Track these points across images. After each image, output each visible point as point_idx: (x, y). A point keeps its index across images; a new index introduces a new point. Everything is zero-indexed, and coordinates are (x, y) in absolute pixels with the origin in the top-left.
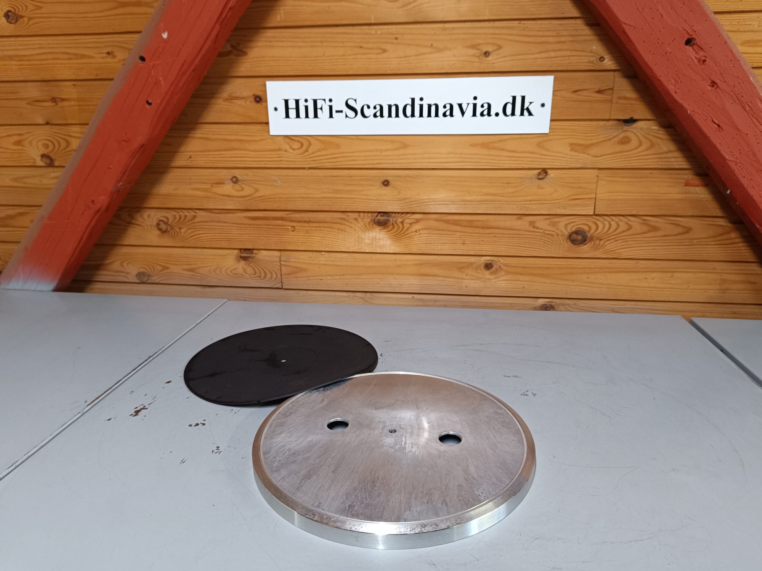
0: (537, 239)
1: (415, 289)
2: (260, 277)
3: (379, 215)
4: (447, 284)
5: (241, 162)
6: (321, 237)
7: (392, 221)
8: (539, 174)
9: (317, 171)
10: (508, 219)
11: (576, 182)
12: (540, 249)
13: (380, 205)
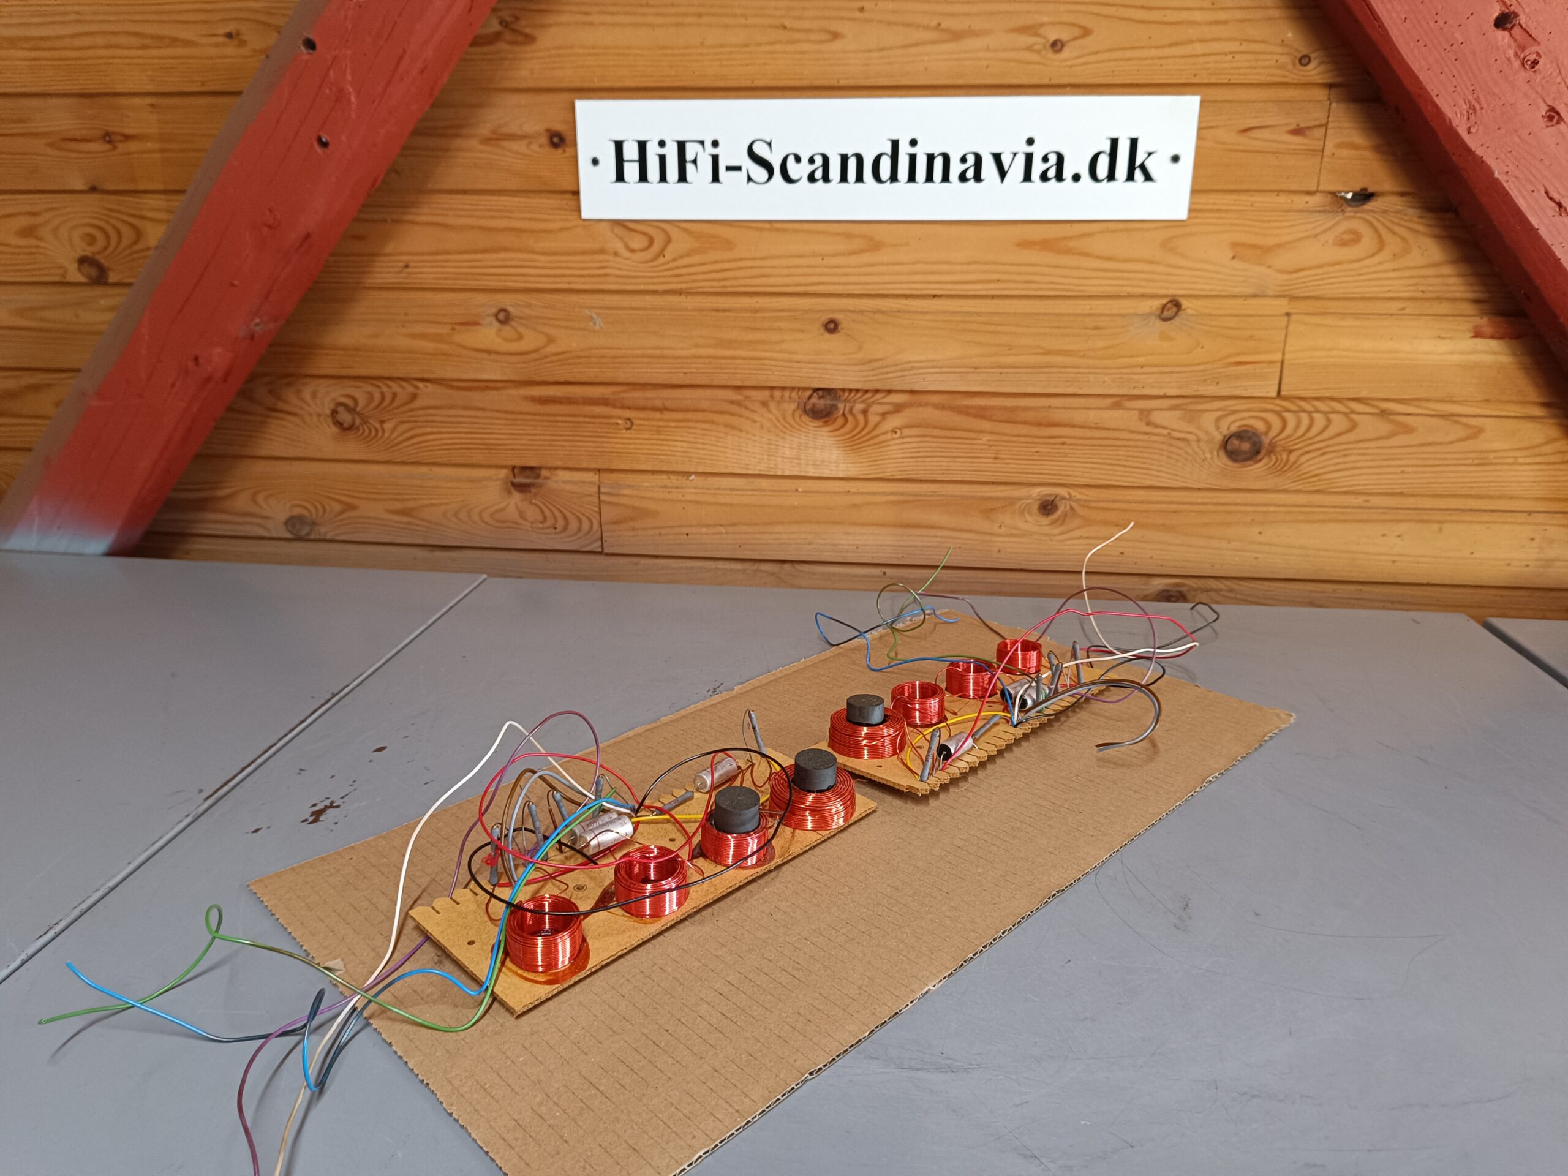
0: (1155, 448)
1: (889, 555)
2: (555, 528)
3: (815, 394)
4: (959, 546)
5: (515, 278)
6: (689, 442)
7: (843, 408)
8: (1163, 308)
9: (682, 298)
10: (1092, 407)
11: (1242, 325)
12: (1161, 471)
13: (818, 373)
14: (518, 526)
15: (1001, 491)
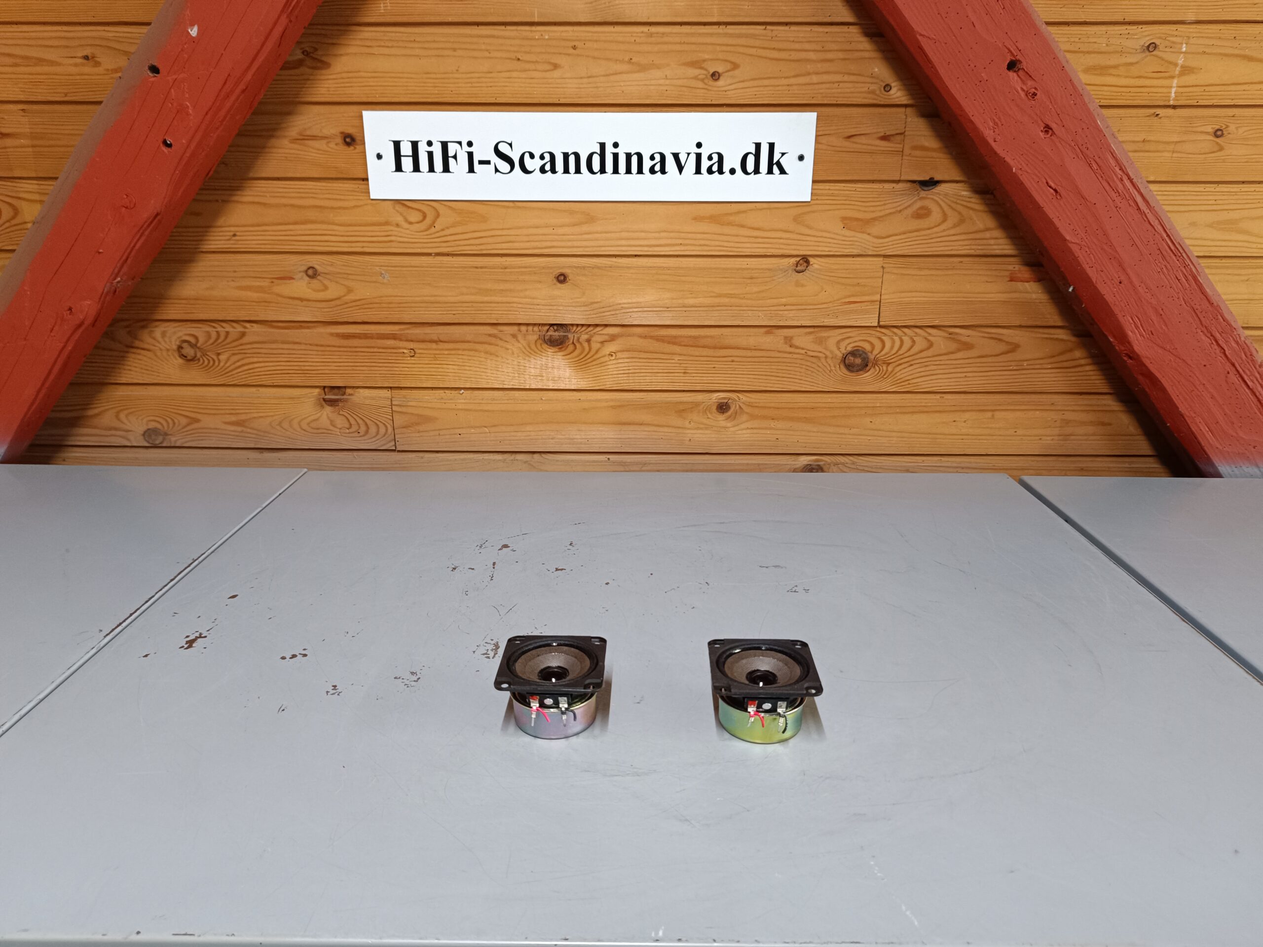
0: (796, 364)
1: (611, 445)
2: (359, 433)
3: (551, 328)
4: (661, 437)
5: (322, 244)
6: (458, 365)
7: (572, 338)
8: (797, 264)
9: (450, 258)
10: (752, 334)
11: (851, 276)
12: (801, 380)
13: (553, 313)
14: (329, 432)
15: (689, 397)
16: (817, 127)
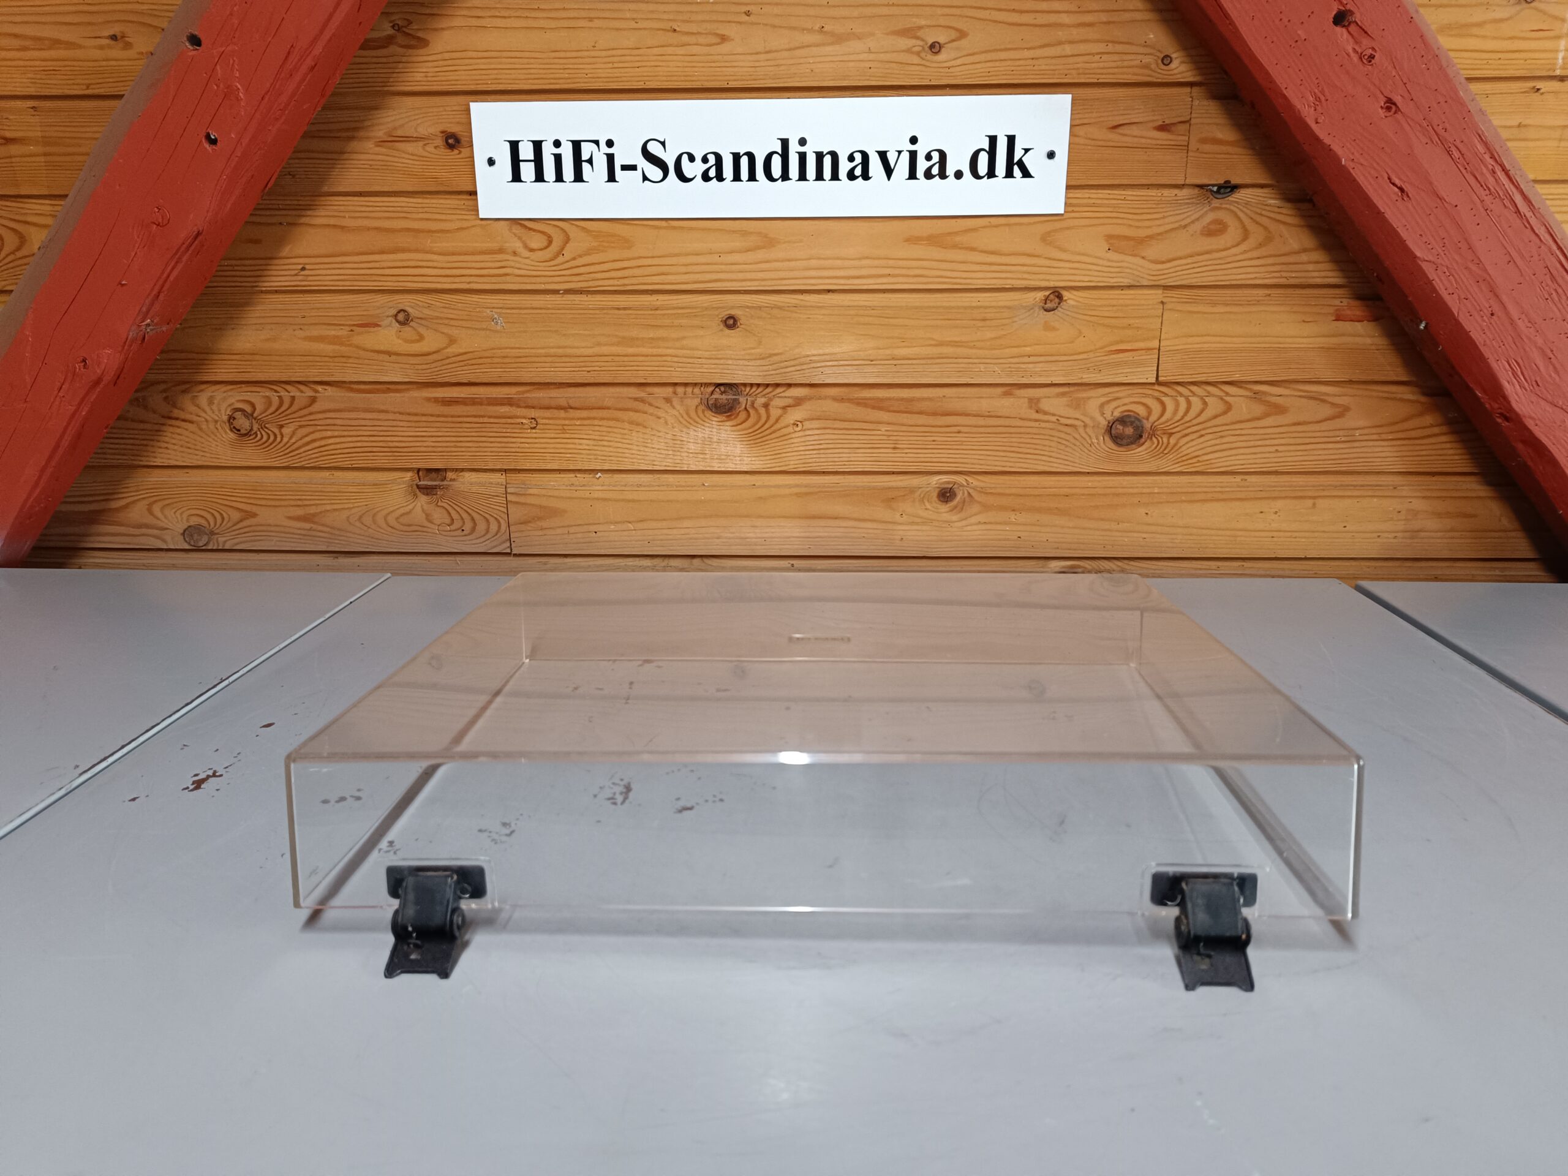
0: (1043, 435)
1: (795, 547)
2: (463, 530)
3: (717, 390)
4: (863, 535)
5: (416, 279)
6: (594, 440)
7: (745, 402)
8: (1046, 299)
9: (583, 297)
10: (984, 396)
11: (1121, 315)
12: (1051, 457)
13: (719, 369)
14: (425, 529)
15: (901, 480)
16: (1072, 114)
